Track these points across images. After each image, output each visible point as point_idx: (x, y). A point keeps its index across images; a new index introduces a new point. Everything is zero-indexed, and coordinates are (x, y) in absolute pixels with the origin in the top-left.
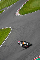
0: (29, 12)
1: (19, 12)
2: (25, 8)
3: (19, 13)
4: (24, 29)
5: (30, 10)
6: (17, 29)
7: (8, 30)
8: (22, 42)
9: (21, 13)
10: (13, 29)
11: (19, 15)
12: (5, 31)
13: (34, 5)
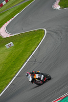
1: (59, 2)
3: (60, 4)
4: (67, 31)
6: (56, 33)
7: (41, 33)
8: (33, 74)
9: (62, 5)
10: (48, 32)
11: (59, 7)
12: (34, 35)
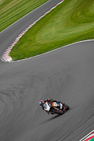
0: (34, 54)
2: (24, 45)
3: (11, 55)
4: (22, 92)
5: (37, 48)
6: (6, 94)
9: (15, 56)
13: (45, 36)
